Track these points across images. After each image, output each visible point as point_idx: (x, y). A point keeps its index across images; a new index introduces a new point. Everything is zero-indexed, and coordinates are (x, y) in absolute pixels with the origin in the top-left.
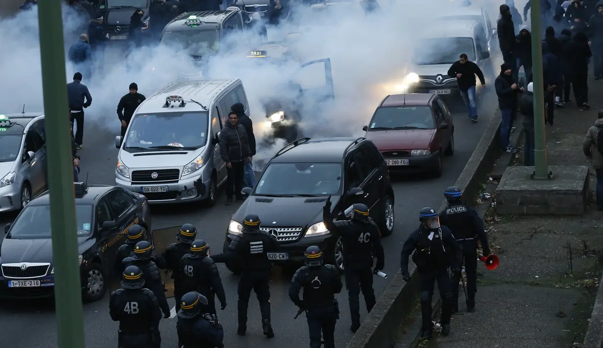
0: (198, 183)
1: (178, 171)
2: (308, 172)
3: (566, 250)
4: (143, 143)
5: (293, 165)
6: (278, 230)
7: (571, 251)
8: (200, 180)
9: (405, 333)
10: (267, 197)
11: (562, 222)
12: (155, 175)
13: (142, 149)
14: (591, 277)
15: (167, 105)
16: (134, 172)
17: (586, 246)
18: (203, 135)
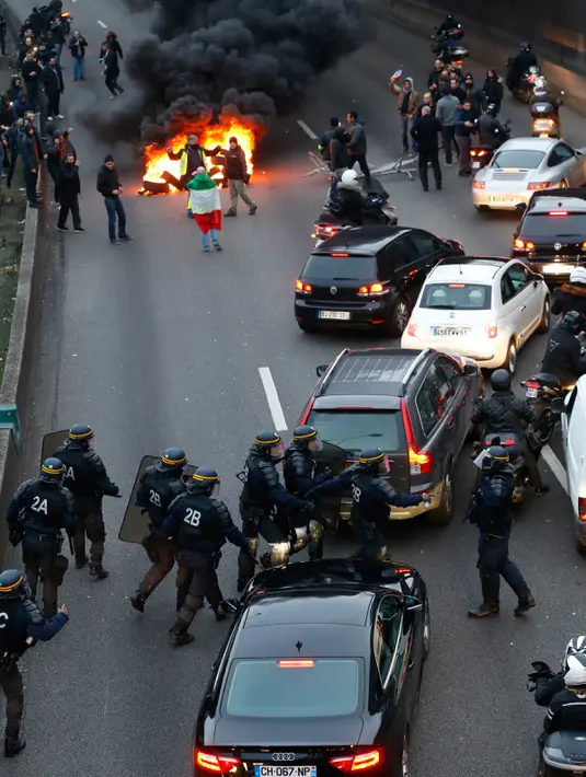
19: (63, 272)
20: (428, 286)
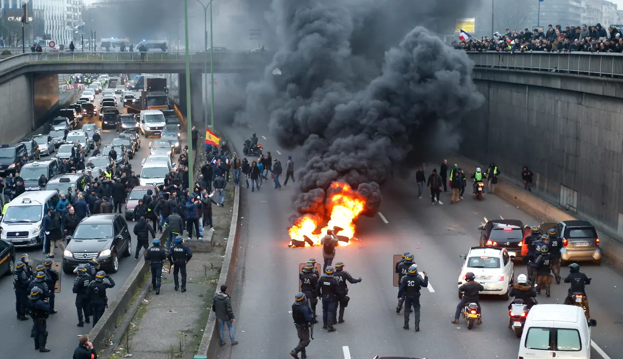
0: (37, 238)
1: (28, 232)
2: (97, 228)
3: (203, 267)
4: (12, 220)
5: (90, 226)
6: (88, 254)
7: (206, 268)
8: (38, 236)
9: (132, 304)
10: (80, 240)
11: (202, 255)
12: (17, 234)
13: (12, 222)
14: (214, 279)
15: (23, 202)
16: (8, 233)
17: (212, 265)
18: (40, 216)
19: (242, 285)
20: (470, 259)
